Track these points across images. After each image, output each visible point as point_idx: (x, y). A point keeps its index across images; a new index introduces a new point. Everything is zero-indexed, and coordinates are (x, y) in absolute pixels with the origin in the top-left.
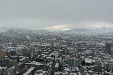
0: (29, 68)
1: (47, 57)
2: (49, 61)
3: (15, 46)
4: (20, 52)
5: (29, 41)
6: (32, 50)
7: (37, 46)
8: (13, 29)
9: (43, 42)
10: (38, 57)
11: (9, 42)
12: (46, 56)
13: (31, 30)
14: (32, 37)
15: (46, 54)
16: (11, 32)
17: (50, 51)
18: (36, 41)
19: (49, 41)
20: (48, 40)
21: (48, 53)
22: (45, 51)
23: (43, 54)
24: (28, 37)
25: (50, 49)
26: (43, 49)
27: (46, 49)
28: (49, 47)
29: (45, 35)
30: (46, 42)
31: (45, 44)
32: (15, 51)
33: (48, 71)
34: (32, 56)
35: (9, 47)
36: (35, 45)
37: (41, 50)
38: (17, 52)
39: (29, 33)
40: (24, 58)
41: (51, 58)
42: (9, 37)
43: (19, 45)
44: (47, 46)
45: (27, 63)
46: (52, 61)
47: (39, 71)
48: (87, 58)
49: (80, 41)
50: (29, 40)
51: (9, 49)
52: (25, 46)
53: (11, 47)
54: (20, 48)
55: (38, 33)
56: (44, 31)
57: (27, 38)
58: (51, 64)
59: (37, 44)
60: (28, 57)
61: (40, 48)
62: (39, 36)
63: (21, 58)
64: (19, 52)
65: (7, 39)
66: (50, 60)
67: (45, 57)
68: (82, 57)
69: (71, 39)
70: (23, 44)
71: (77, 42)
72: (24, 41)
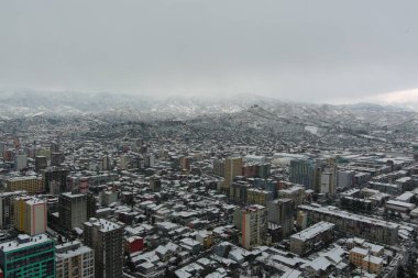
0: (311, 222)
1: (390, 202)
2: (399, 216)
3: (267, 155)
4: (281, 172)
5: (314, 143)
6: (324, 166)
7: (347, 161)
8: (264, 103)
9: (375, 150)
10: (349, 194)
11: (248, 141)
12: (384, 195)
13: (325, 107)
14: (325, 130)
15: (384, 190)
16: (257, 110)
17: (404, 180)
18: (345, 144)
19: (405, 145)
20: (396, 144)
21: (395, 186)
22: (379, 177)
23: (372, 187)
24: (313, 130)
25: (407, 175)
26: (373, 170)
27: (386, 171)
28: (399, 168)
29: (383, 122)
30: (387, 150)
31: (382, 157)
32: (267, 168)
33: (395, 252)
34: (324, 190)
35: (249, 156)
36: (338, 157)
37: (361, 174)
38: (272, 171)
39: (317, 115)
40: (296, 188)
41: (409, 205)
42: (250, 126)
43: (280, 151)
44: (390, 163)
45: (303, 207)
46: (412, 217)
47: (350, 240)
50: (314, 140)
51: (250, 160)
52: (300, 157)
53: (253, 156)
54: (281, 160)
55: (353, 116)
56: (378, 108)
57: (307, 134)
58: (411, 229)
59: (347, 155)
60: (309, 191)
61: (359, 168)
62: (353, 128)
63: (286, 187)
64: (278, 172)
65: (245, 132)
66: (404, 215)
67: (379, 198)
70: (292, 150)
72: (297, 142)
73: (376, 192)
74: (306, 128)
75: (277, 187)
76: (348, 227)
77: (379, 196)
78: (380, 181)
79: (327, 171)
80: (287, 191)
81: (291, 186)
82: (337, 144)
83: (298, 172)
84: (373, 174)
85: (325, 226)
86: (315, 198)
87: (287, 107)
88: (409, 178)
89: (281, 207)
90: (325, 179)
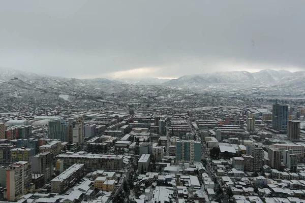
0: (67, 166)
1: (118, 142)
2: (123, 150)
3: (28, 119)
4: (41, 132)
5: (66, 107)
6: (74, 124)
7: (90, 118)
8: (23, 77)
9: (107, 109)
10: (92, 142)
11: (10, 109)
12: (115, 138)
13: (74, 80)
14: (74, 97)
15: (114, 135)
16: (17, 82)
17: (124, 127)
18: (88, 107)
19: (123, 105)
20: (120, 105)
21: (120, 131)
22: (111, 127)
23: (107, 134)
24: (65, 97)
25: (126, 124)
26: (107, 123)
27: (114, 123)
28: (122, 120)
29: (111, 91)
30: (115, 109)
31: (112, 113)
32: (28, 129)
33: (121, 173)
34: (75, 141)
35: (11, 121)
36: (84, 116)
37: (100, 126)
38: (33, 132)
39: (67, 86)
40: (54, 143)
41: (128, 142)
42: (11, 95)
43: (40, 115)
44: (117, 117)
45: (60, 156)
46: (130, 150)
47: (95, 173)
48: (224, 142)
49: (205, 105)
50: (66, 105)
51: (13, 125)
52: (56, 118)
53: (16, 121)
54: (41, 122)
55: (92, 87)
56: (108, 82)
57: (60, 100)
58: (130, 157)
59: (90, 114)
60: (65, 143)
61: (99, 122)
62: (93, 95)
63: (46, 143)
64: (39, 132)
65: (7, 101)
66: (125, 149)
67: (111, 141)
68: (211, 140)
69: (182, 101)
70: (49, 114)
71: (198, 109)
72: (54, 107)
73: (110, 137)
74: (60, 96)
75: (38, 144)
76: (93, 164)
77: (111, 139)
78: (111, 129)
79: (77, 127)
80: (47, 146)
81: (50, 141)
82: (83, 107)
83: (55, 129)
84: (107, 125)
85: (77, 167)
86: (69, 147)
87: (45, 80)
88: (127, 126)
89: (42, 159)
90: (75, 132)
